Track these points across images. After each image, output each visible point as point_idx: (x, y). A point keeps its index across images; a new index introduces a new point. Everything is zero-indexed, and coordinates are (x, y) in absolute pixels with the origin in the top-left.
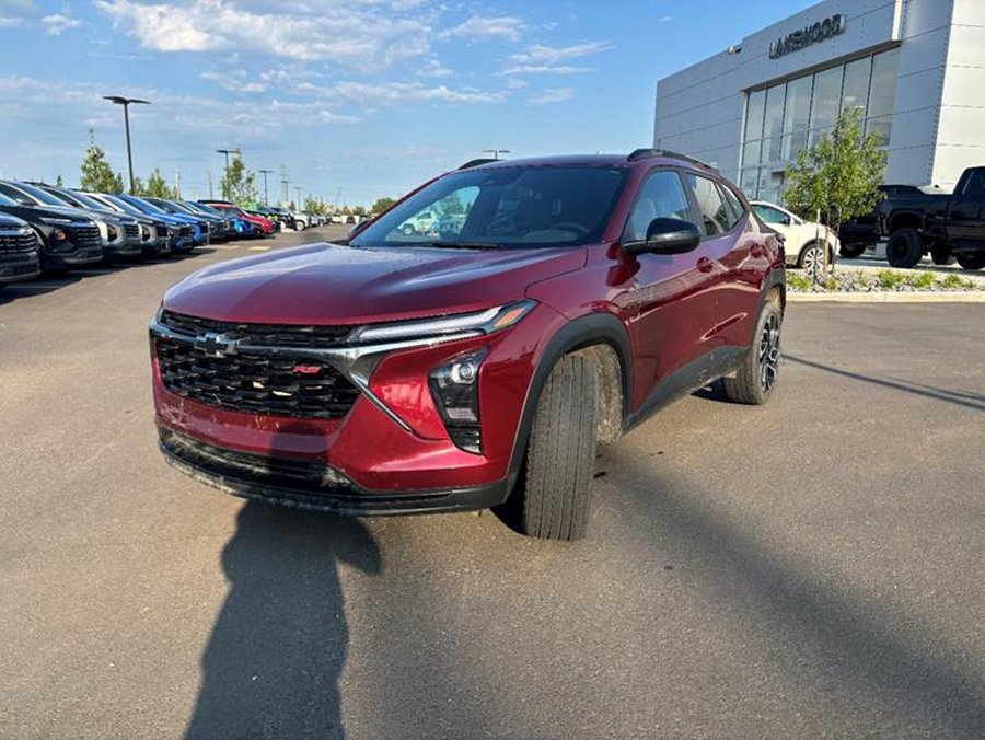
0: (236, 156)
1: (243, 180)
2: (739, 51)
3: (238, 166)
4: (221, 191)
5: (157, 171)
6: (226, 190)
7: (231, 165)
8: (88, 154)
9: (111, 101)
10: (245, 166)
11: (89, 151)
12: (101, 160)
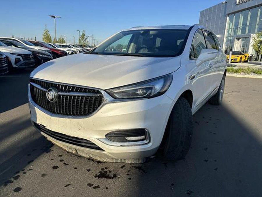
0: (83, 32)
1: (85, 39)
2: (226, 3)
3: (84, 35)
4: (79, 42)
5: (62, 36)
6: (80, 41)
7: (81, 34)
8: (44, 31)
9: (50, 17)
10: (86, 35)
11: (45, 30)
12: (48, 33)
